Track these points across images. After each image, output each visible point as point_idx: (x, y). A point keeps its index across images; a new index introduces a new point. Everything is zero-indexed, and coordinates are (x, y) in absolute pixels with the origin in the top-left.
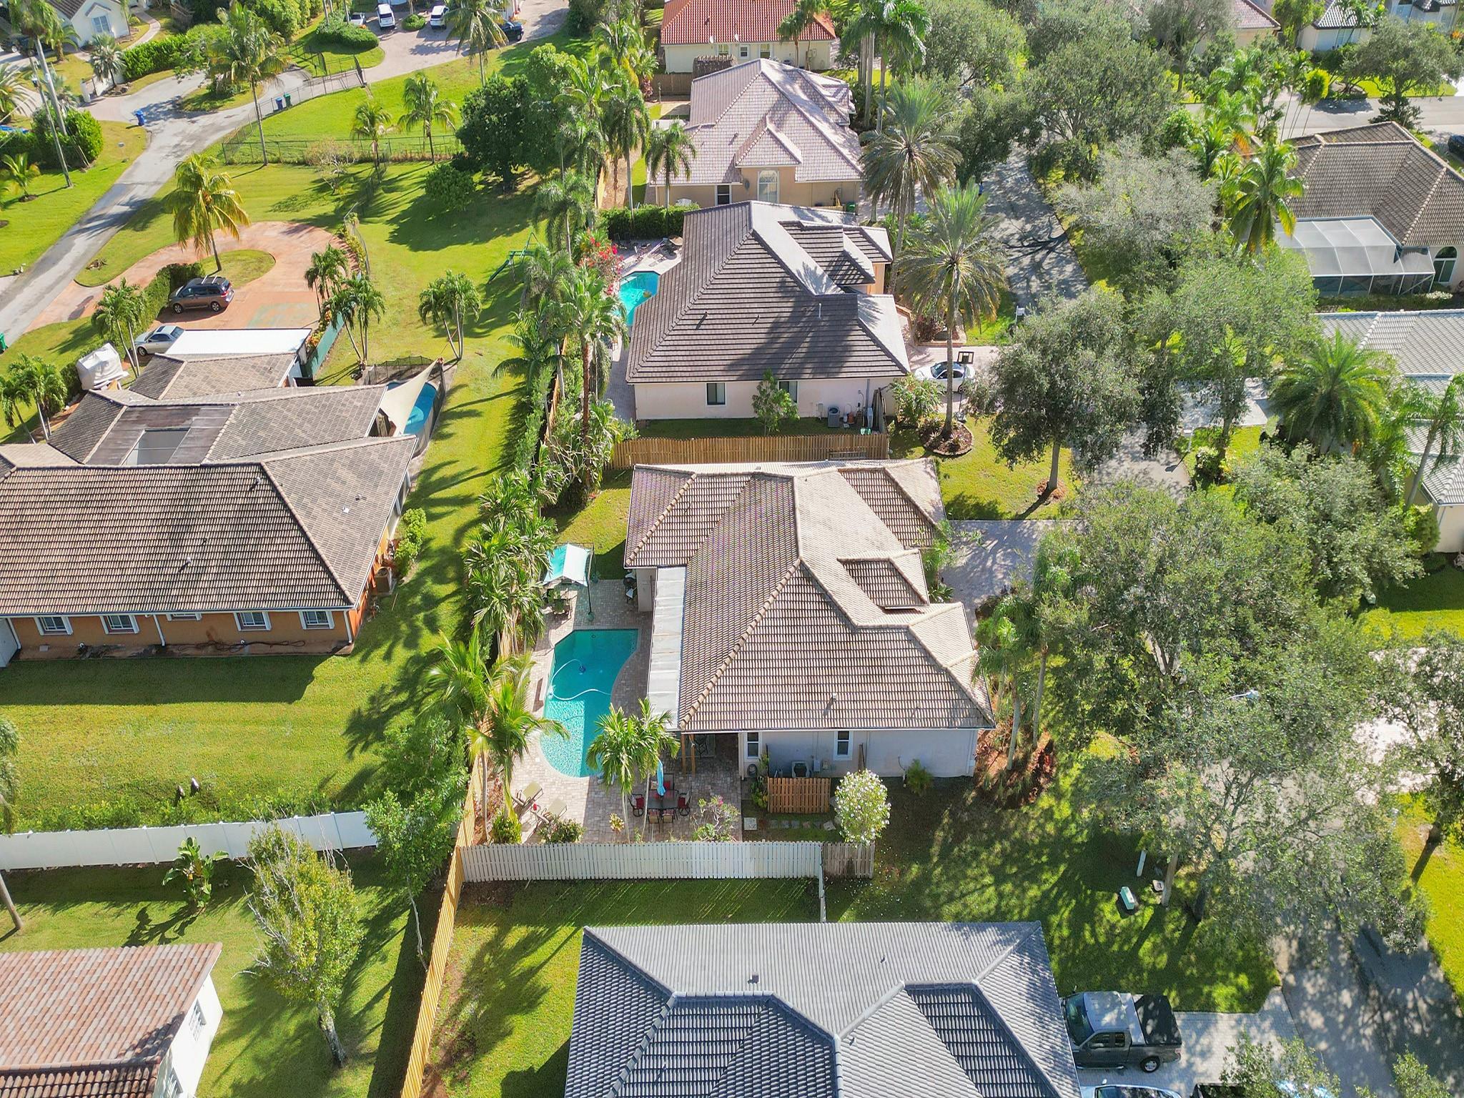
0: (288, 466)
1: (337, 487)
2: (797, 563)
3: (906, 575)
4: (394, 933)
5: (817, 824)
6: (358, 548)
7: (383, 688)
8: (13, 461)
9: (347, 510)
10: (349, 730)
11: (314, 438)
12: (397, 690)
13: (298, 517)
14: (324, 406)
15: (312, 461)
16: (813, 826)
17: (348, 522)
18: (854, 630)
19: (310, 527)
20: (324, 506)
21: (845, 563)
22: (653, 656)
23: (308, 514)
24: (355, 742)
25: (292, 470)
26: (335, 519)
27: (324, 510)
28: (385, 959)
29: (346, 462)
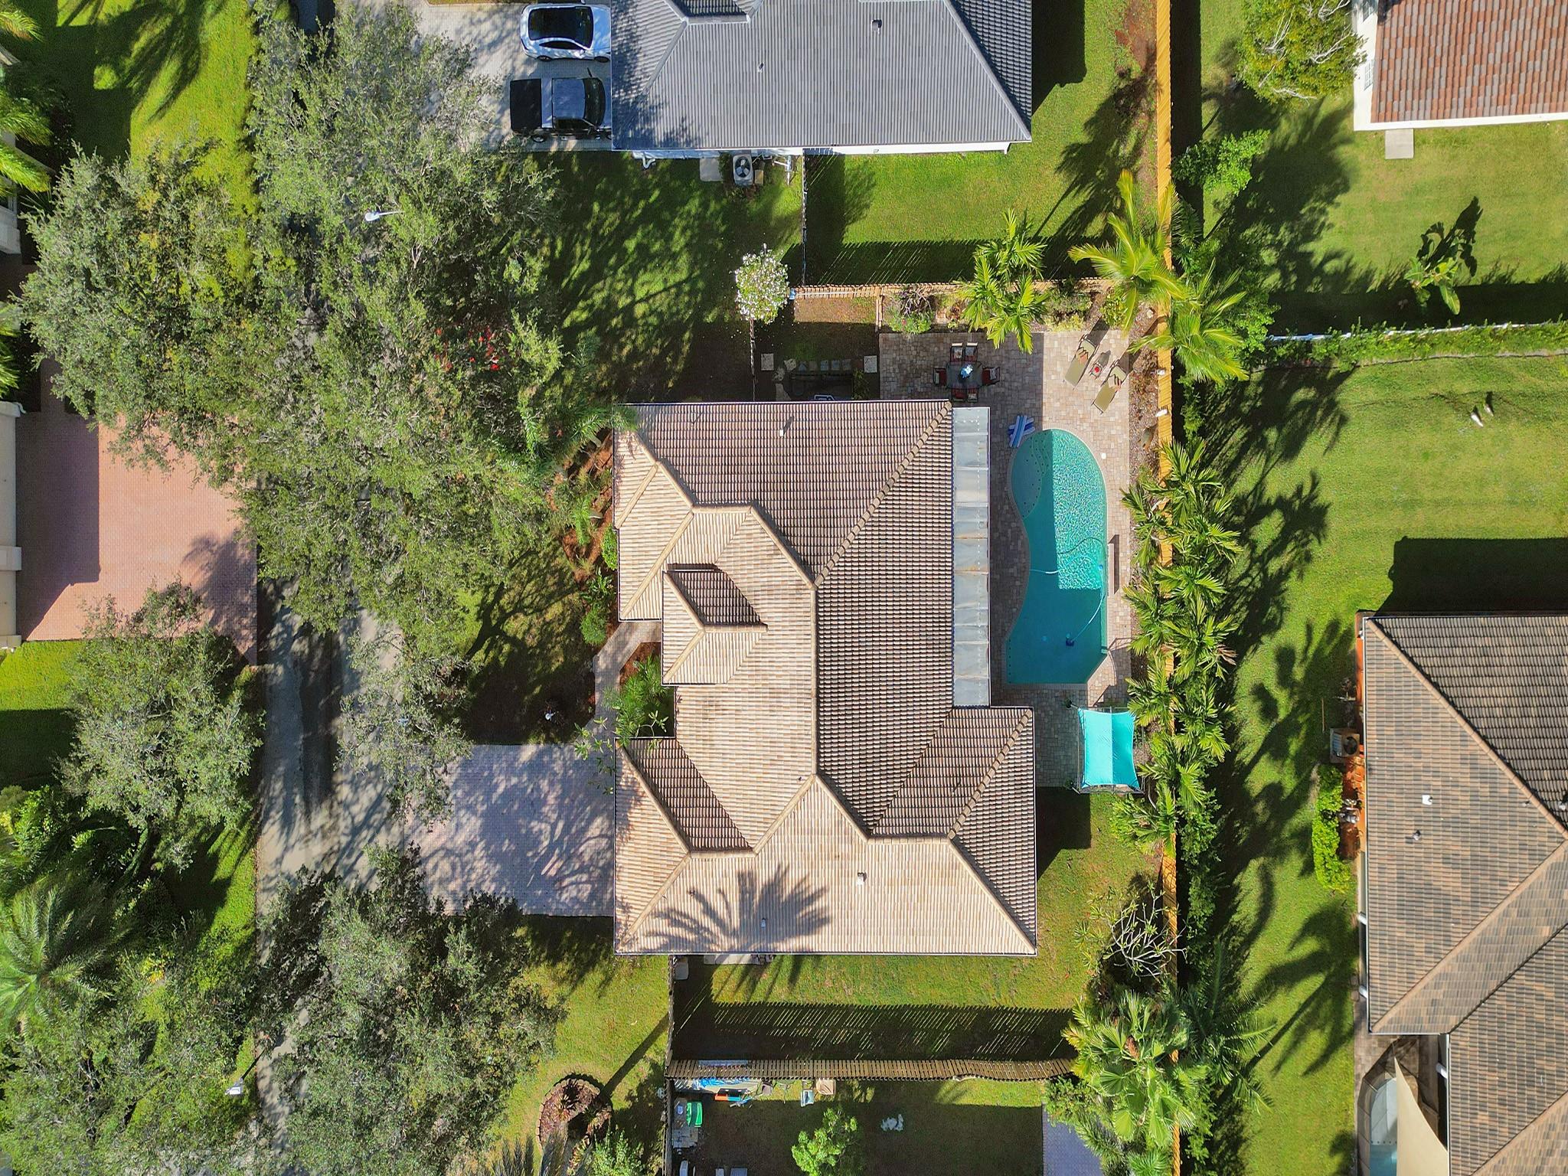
0: (1532, 853)
1: (1455, 846)
2: (819, 580)
3: (685, 606)
5: (802, 368)
7: (1301, 576)
9: (1426, 800)
10: (1322, 511)
12: (1283, 575)
13: (1486, 749)
15: (1503, 883)
16: (807, 366)
17: (1417, 778)
18: (755, 504)
20: (1456, 793)
21: (759, 623)
22: (985, 533)
23: (1471, 761)
24: (1312, 497)
25: (1523, 847)
26: (1436, 774)
27: (1456, 785)
28: (1216, 204)
29: (1456, 911)
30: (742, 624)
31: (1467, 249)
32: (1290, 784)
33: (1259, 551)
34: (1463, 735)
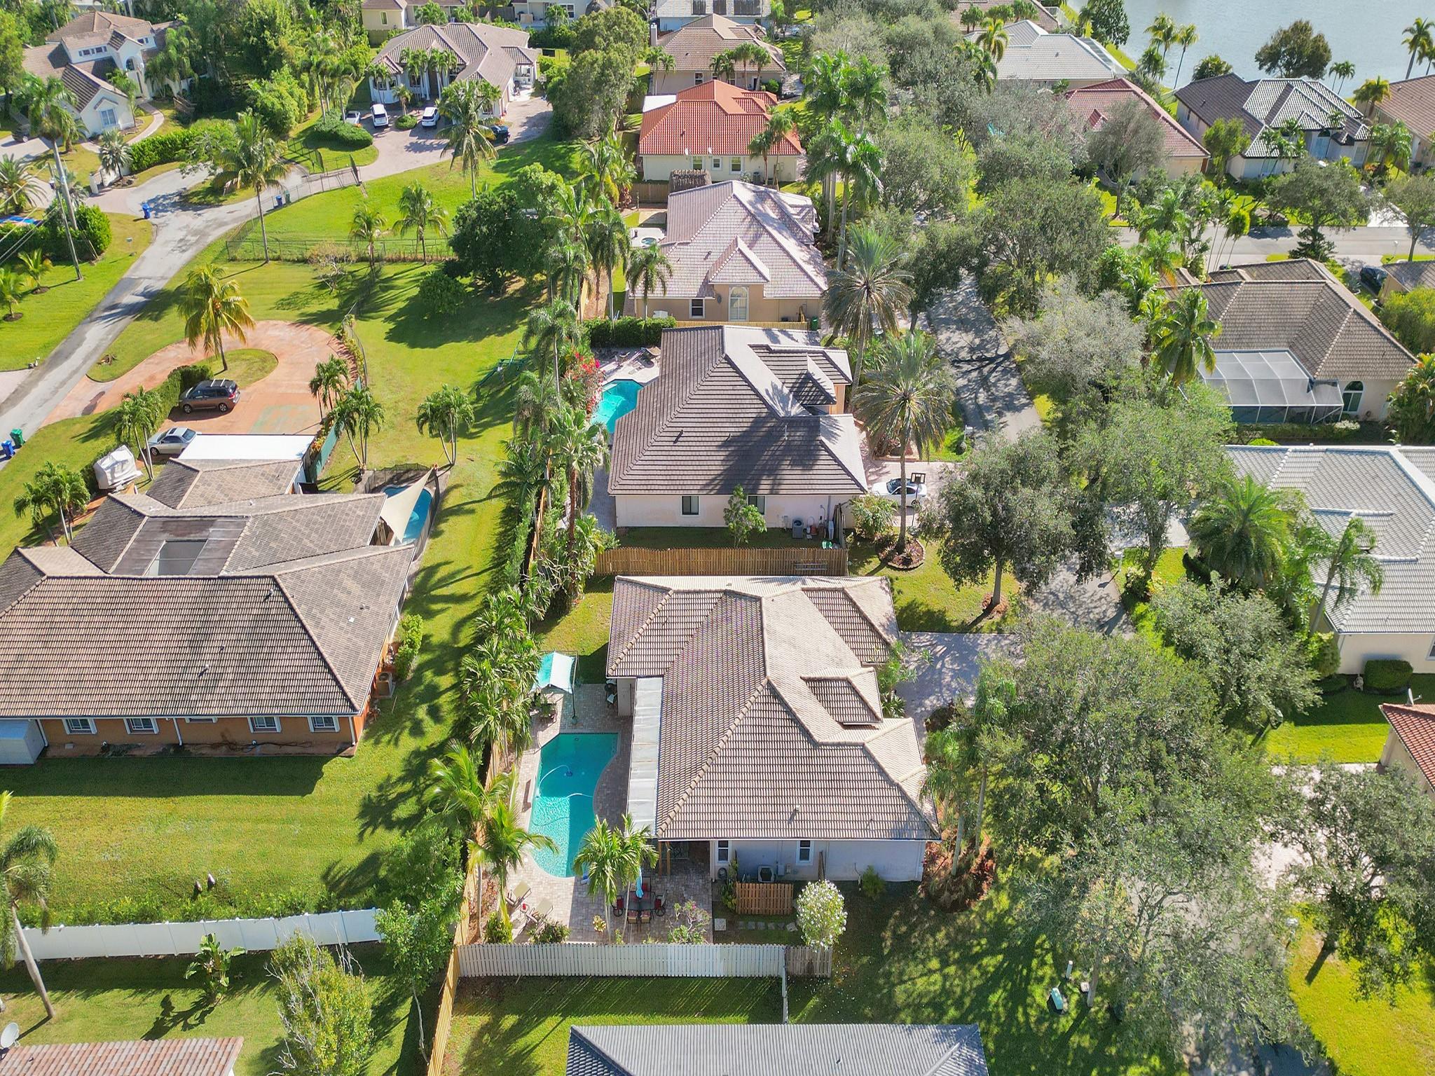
0: (298, 577)
1: (343, 597)
2: (764, 682)
3: (862, 693)
4: (398, 1021)
5: (782, 925)
6: (363, 656)
7: (389, 778)
8: (43, 569)
9: (352, 620)
10: (361, 816)
11: (321, 547)
12: (402, 780)
13: (308, 627)
14: (330, 516)
15: (320, 573)
16: (777, 927)
17: (353, 631)
18: (816, 745)
19: (319, 636)
20: (332, 616)
21: (807, 680)
22: (633, 765)
23: (317, 624)
24: (366, 825)
25: (303, 582)
26: (341, 628)
27: (331, 620)
28: (390, 1044)
29: (351, 572)
30: (820, 680)
31: (165, 1013)
32: (428, 674)
33: (414, 799)
34: (319, 638)
